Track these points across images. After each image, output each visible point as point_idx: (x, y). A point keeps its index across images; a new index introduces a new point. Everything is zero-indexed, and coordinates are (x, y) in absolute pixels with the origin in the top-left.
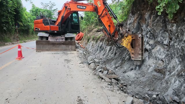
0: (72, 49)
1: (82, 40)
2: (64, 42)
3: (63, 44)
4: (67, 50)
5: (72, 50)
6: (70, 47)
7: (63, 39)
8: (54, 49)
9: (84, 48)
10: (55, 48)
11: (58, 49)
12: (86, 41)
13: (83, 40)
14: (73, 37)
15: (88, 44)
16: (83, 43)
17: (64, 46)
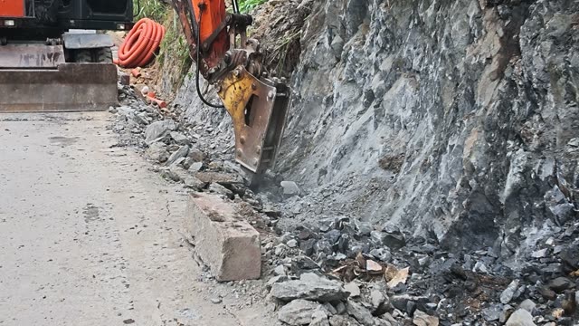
0: (100, 104)
1: (157, 63)
2: (63, 68)
3: (60, 77)
4: (79, 105)
5: (101, 106)
6: (92, 91)
7: (57, 55)
8: (19, 102)
9: (164, 105)
10: (19, 98)
11: (35, 101)
12: (176, 69)
13: (162, 65)
14: (101, 49)
15: (182, 84)
16: (161, 82)
17: (64, 88)
